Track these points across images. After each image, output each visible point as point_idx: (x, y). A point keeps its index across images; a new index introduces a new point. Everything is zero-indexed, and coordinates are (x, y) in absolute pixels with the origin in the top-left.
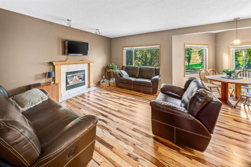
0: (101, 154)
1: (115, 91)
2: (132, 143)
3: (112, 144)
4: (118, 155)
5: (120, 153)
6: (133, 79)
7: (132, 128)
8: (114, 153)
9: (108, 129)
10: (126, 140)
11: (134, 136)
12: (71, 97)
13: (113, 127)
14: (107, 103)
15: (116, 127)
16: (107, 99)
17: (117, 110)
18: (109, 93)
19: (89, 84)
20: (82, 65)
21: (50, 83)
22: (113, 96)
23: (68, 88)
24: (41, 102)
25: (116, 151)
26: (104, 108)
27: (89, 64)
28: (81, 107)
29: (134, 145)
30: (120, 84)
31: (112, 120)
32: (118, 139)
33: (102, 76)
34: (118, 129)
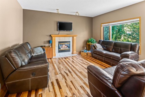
0: (53, 88)
1: (88, 60)
2: (73, 92)
3: (62, 87)
4: (61, 94)
5: (62, 93)
6: (105, 52)
7: (81, 85)
8: (60, 91)
9: (66, 79)
10: (71, 89)
11: (78, 90)
12: (60, 57)
13: (70, 79)
14: (77, 65)
15: (71, 80)
16: (78, 63)
17: (80, 71)
18: (83, 59)
19: (73, 51)
20: (68, 38)
21: (50, 46)
22: (85, 62)
23: (60, 51)
24: (40, 54)
25: (61, 91)
26: (73, 68)
27: (73, 37)
28: (61, 63)
29: (74, 94)
30: (94, 55)
31: (72, 75)
32: (67, 86)
33: (83, 47)
34: (71, 81)
